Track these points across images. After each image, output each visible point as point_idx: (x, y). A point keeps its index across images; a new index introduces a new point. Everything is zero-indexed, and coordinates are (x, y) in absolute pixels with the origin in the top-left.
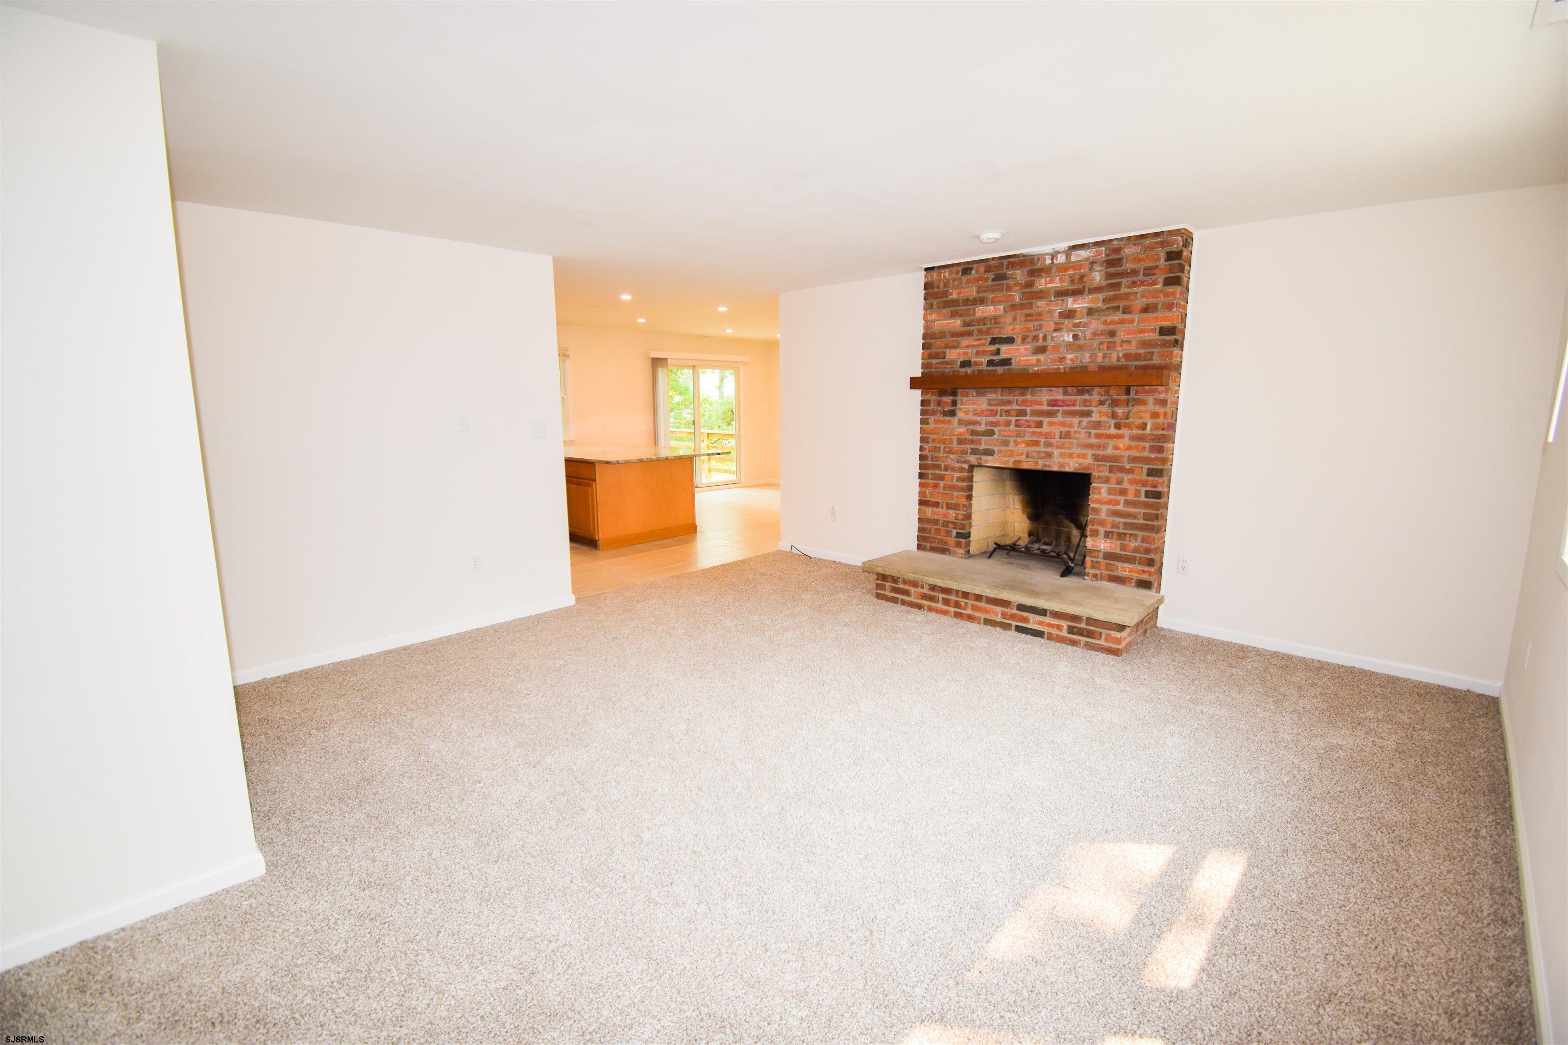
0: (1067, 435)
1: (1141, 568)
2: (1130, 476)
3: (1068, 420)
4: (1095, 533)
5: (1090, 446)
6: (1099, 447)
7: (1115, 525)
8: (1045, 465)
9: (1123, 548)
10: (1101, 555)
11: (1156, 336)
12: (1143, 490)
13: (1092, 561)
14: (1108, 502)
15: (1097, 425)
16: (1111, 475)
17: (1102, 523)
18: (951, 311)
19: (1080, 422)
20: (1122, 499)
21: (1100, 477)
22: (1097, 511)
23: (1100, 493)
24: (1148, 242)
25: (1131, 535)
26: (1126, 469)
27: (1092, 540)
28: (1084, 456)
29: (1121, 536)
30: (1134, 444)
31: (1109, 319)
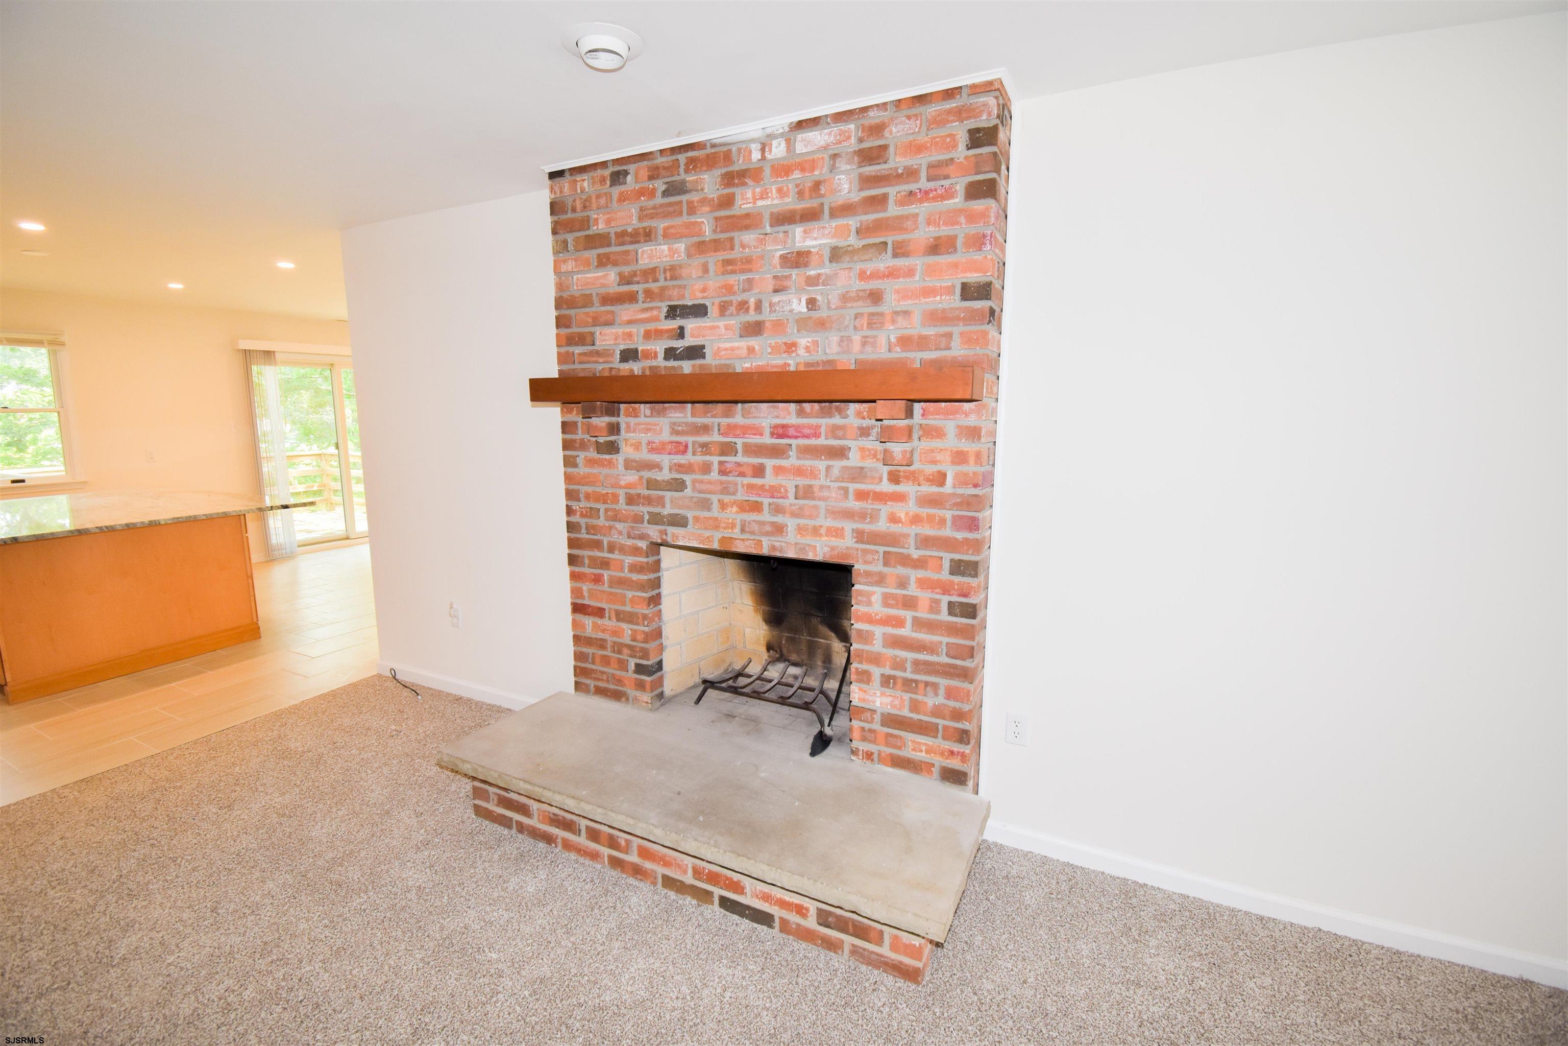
0: (806, 493)
1: (948, 745)
2: (921, 574)
3: (808, 463)
4: (865, 677)
5: (848, 515)
6: (863, 516)
7: (899, 665)
8: (773, 548)
9: (915, 706)
10: (877, 717)
11: (954, 301)
12: (945, 599)
13: (863, 729)
14: (887, 621)
15: (858, 474)
16: (887, 570)
17: (876, 659)
18: (599, 256)
19: (828, 468)
20: (908, 615)
21: (868, 574)
22: (866, 637)
23: (869, 603)
24: (932, 109)
25: (927, 684)
26: (913, 560)
27: (860, 689)
28: (838, 533)
29: (909, 685)
30: (925, 511)
31: (870, 267)
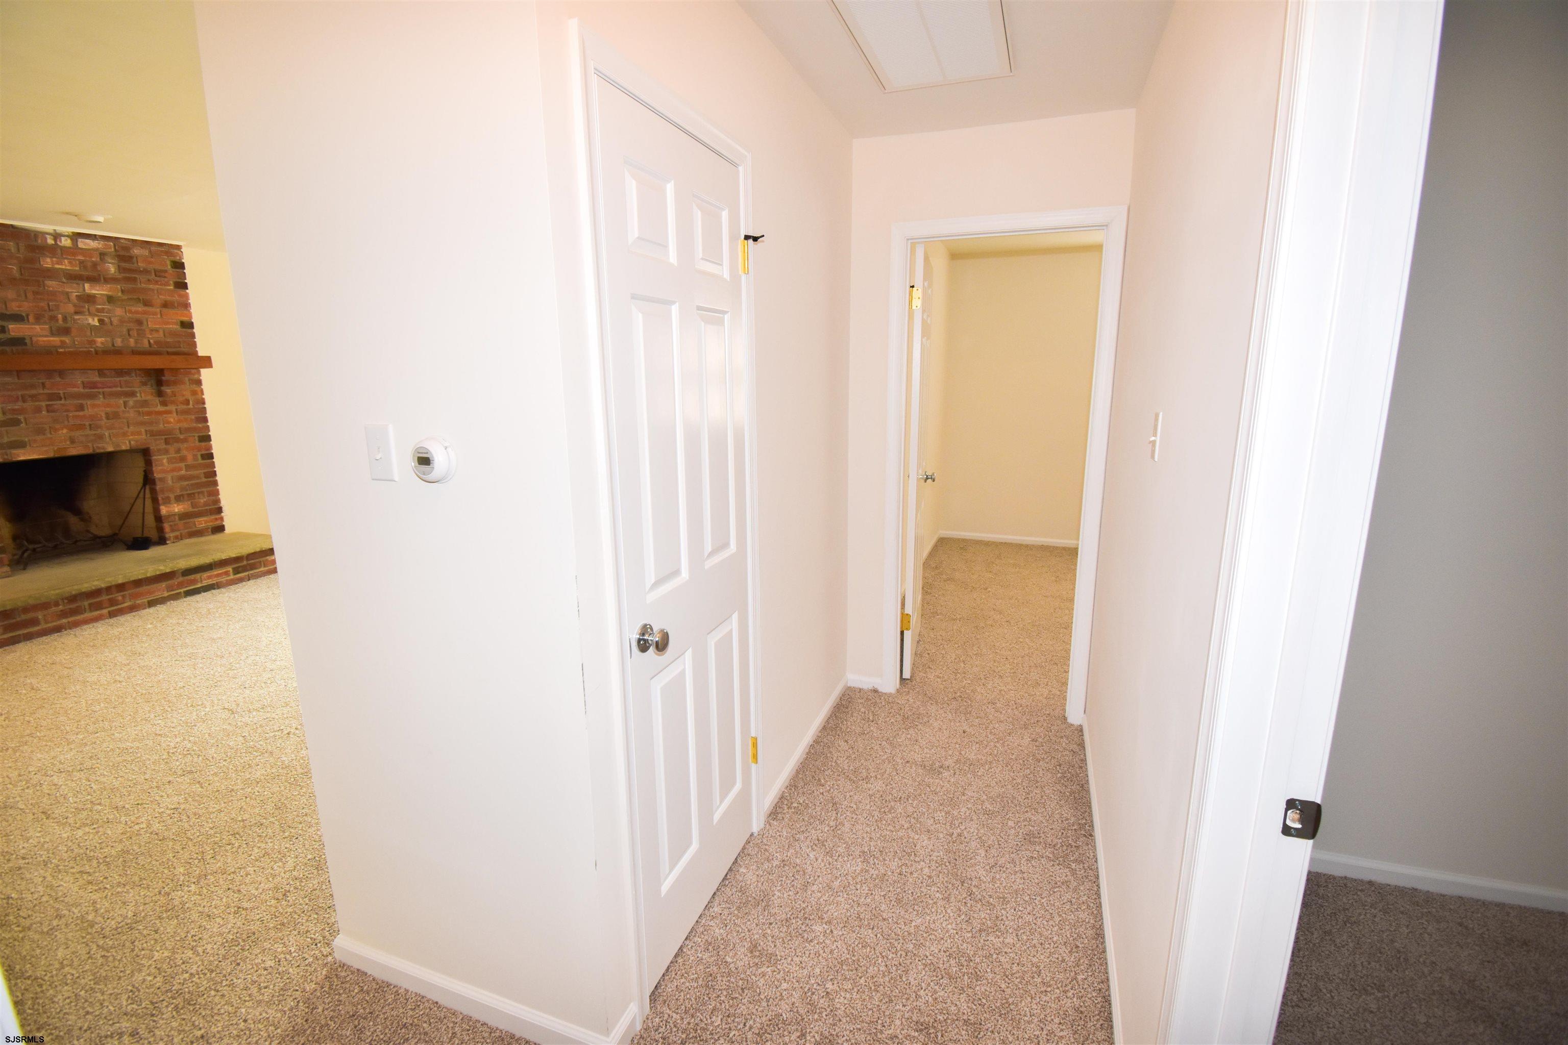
0: (116, 416)
1: (213, 517)
2: (185, 445)
3: (113, 401)
4: (167, 501)
5: (142, 423)
6: (151, 423)
7: (182, 489)
8: (99, 448)
9: (193, 506)
10: (177, 518)
11: (177, 327)
12: (199, 454)
13: (171, 526)
14: (173, 470)
15: (145, 403)
16: (168, 447)
17: (171, 490)
19: (125, 403)
20: (182, 465)
21: (159, 450)
22: (162, 480)
23: (162, 465)
24: (153, 248)
25: (199, 493)
26: (182, 439)
27: (166, 507)
28: (139, 433)
29: (191, 496)
30: (182, 417)
31: (133, 309)
